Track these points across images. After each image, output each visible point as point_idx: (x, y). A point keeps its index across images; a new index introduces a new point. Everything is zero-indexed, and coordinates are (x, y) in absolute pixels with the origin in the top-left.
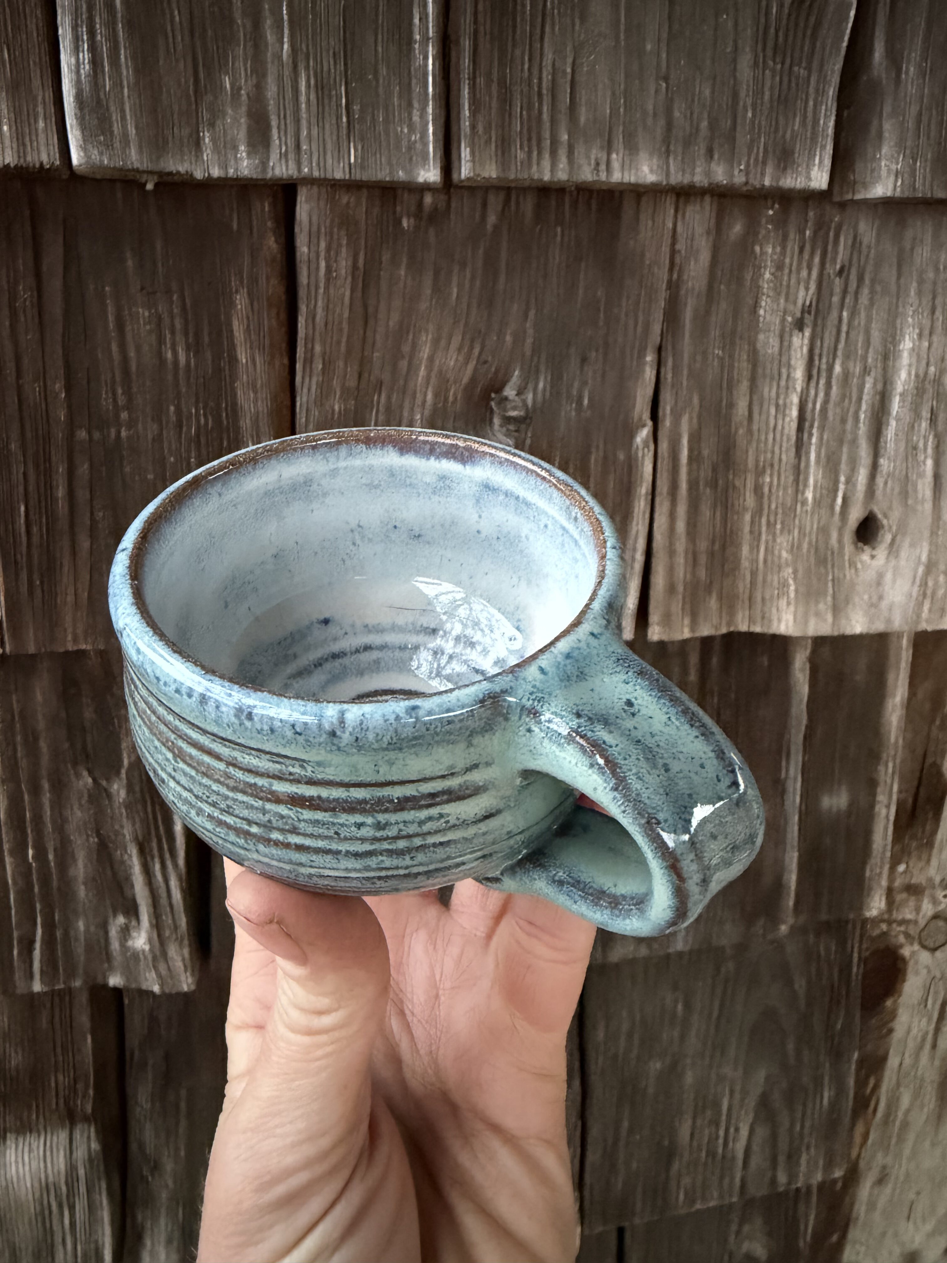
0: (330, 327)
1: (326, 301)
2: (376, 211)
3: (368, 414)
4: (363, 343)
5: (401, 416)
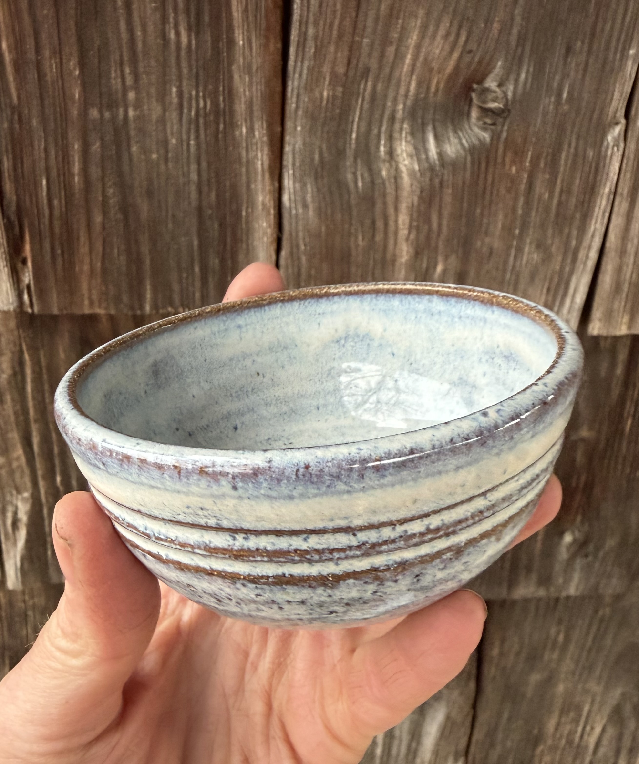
3: (354, 102)
4: (355, 27)
5: (384, 106)
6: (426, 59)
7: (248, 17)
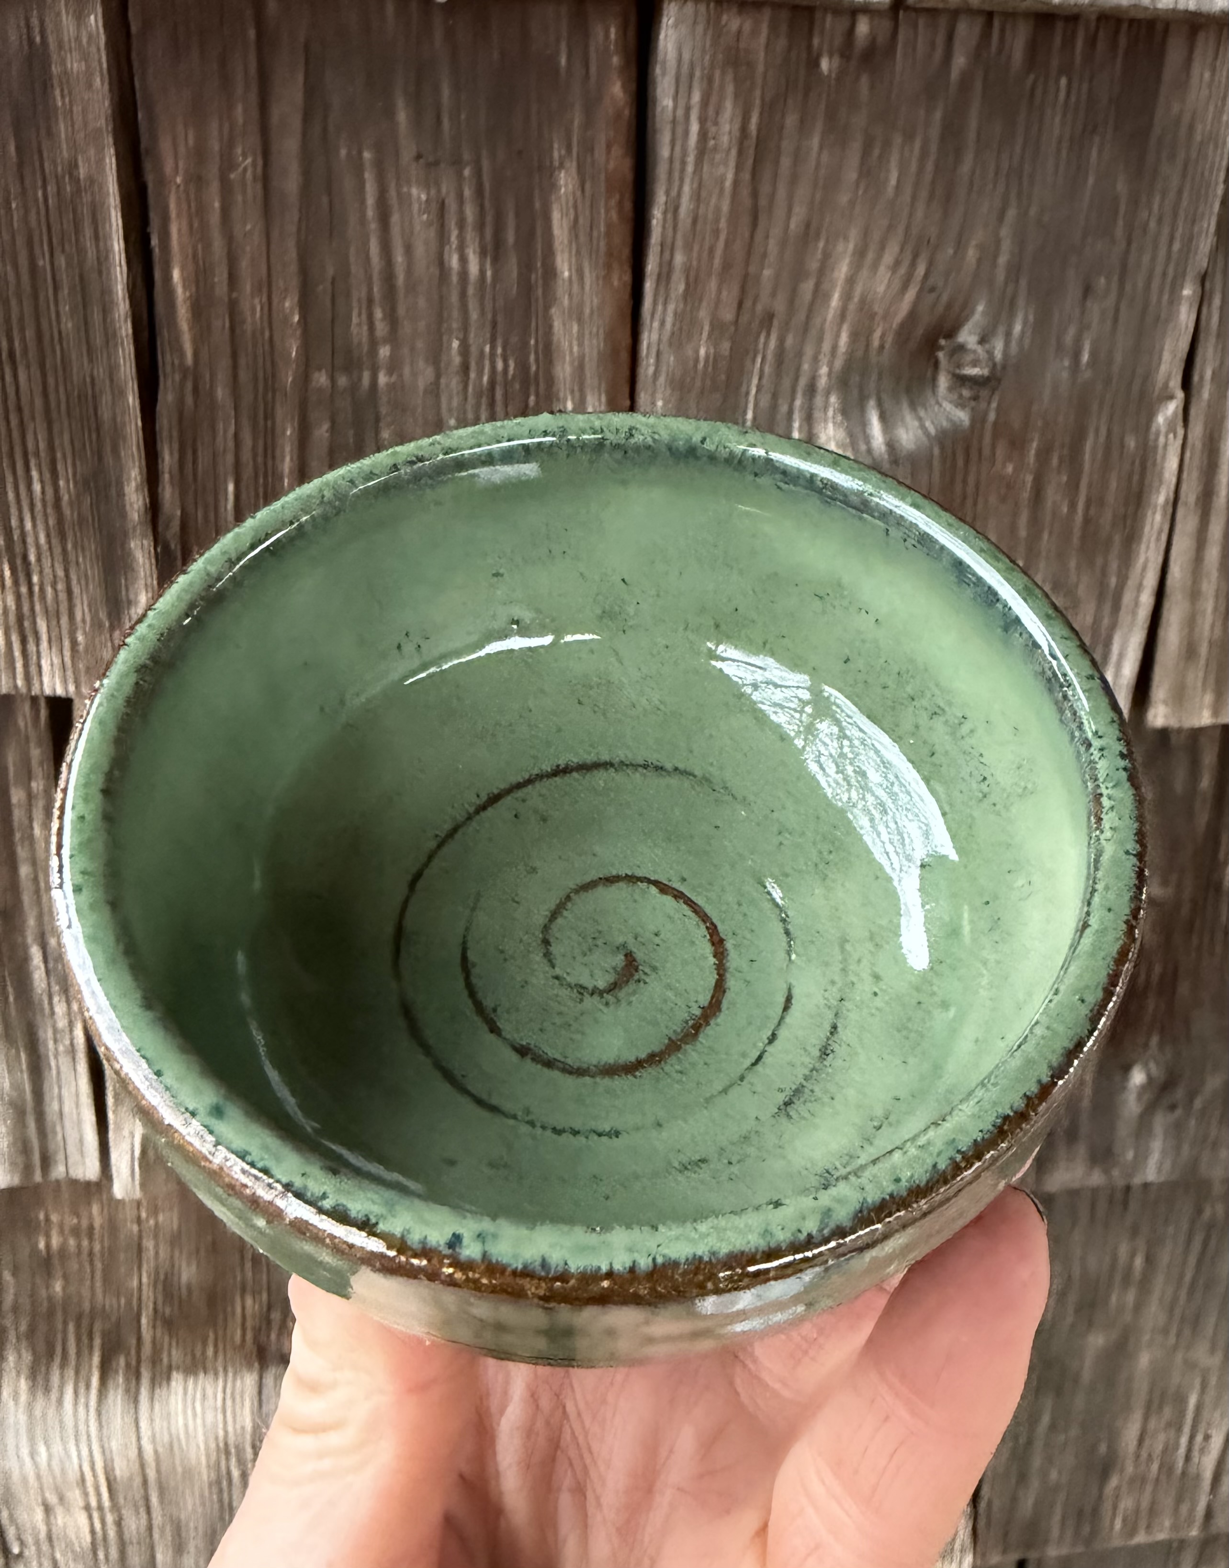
0: (699, 227)
1: (695, 185)
2: (782, 43)
3: (748, 363)
4: (749, 253)
5: (798, 369)
6: (863, 301)
7: (577, 237)
